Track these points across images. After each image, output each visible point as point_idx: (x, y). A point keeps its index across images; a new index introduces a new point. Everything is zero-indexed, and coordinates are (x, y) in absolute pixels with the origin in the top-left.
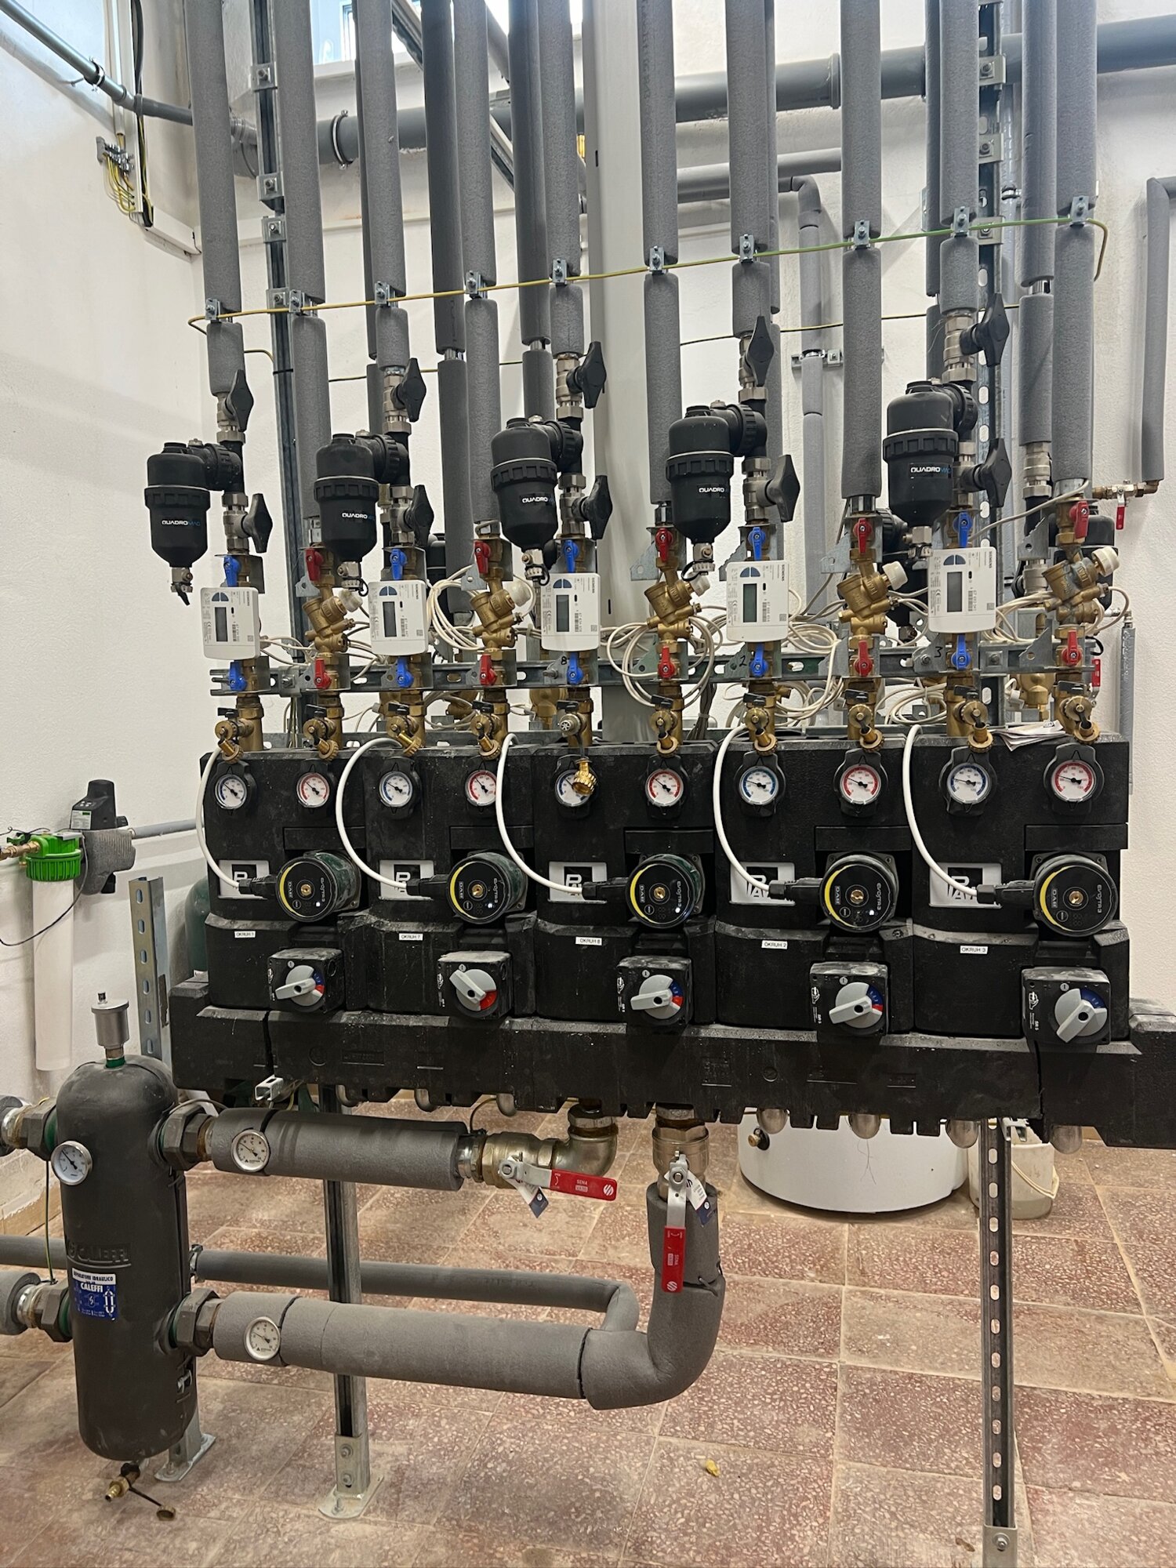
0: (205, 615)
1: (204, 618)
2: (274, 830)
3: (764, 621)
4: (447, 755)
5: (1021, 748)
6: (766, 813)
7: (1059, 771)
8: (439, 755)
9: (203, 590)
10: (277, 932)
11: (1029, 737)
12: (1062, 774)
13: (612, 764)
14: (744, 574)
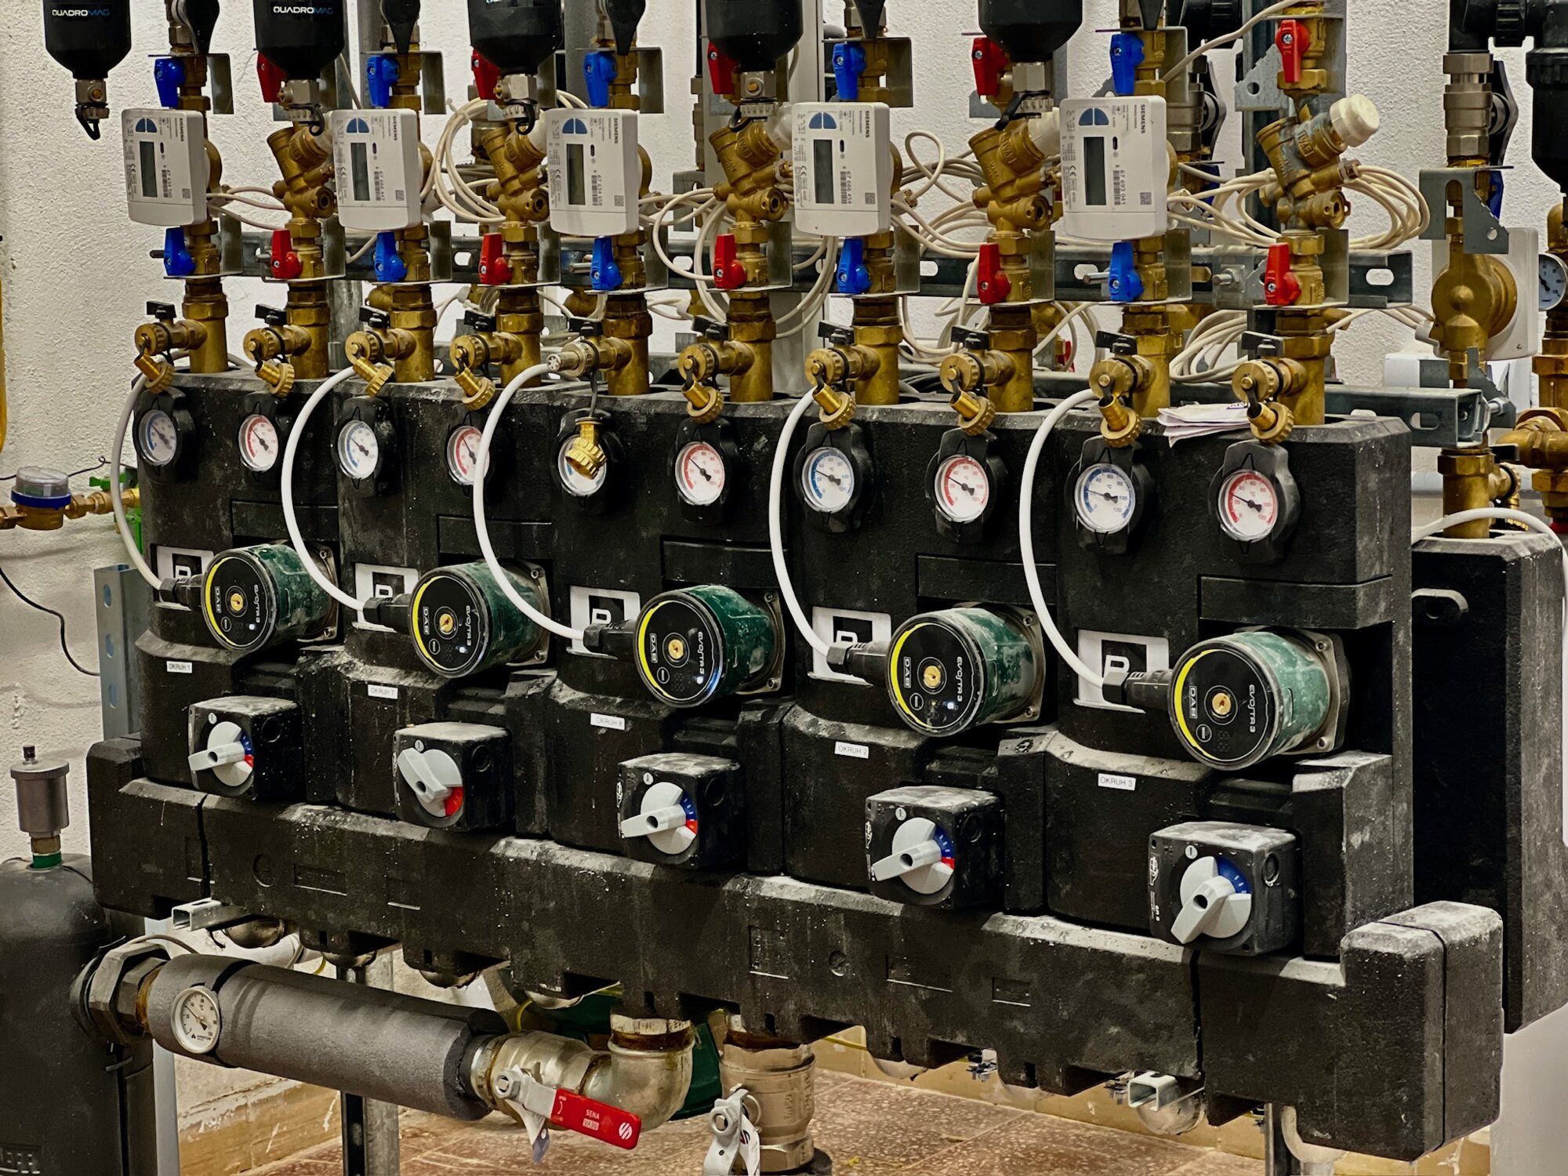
0: (128, 155)
1: (126, 158)
2: (219, 502)
3: (844, 202)
4: (433, 398)
5: (1181, 443)
6: (836, 527)
7: (1234, 487)
8: (424, 396)
9: (125, 113)
10: (217, 666)
11: (1193, 425)
12: (1237, 492)
13: (645, 428)
14: (815, 123)
